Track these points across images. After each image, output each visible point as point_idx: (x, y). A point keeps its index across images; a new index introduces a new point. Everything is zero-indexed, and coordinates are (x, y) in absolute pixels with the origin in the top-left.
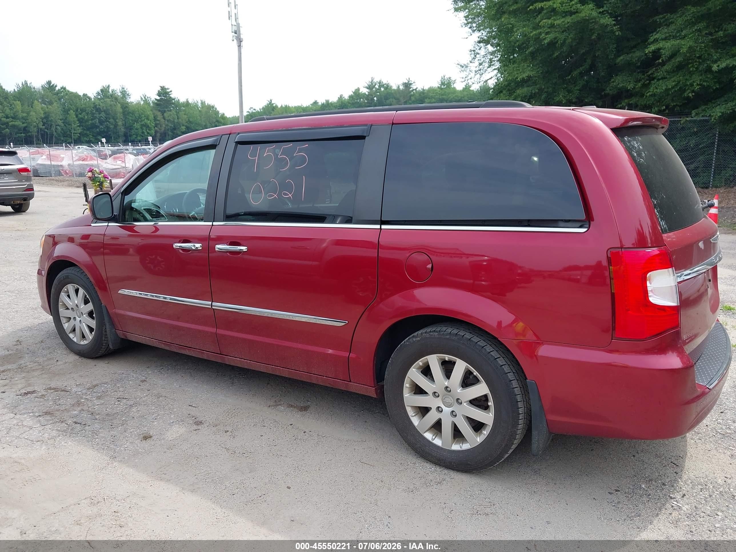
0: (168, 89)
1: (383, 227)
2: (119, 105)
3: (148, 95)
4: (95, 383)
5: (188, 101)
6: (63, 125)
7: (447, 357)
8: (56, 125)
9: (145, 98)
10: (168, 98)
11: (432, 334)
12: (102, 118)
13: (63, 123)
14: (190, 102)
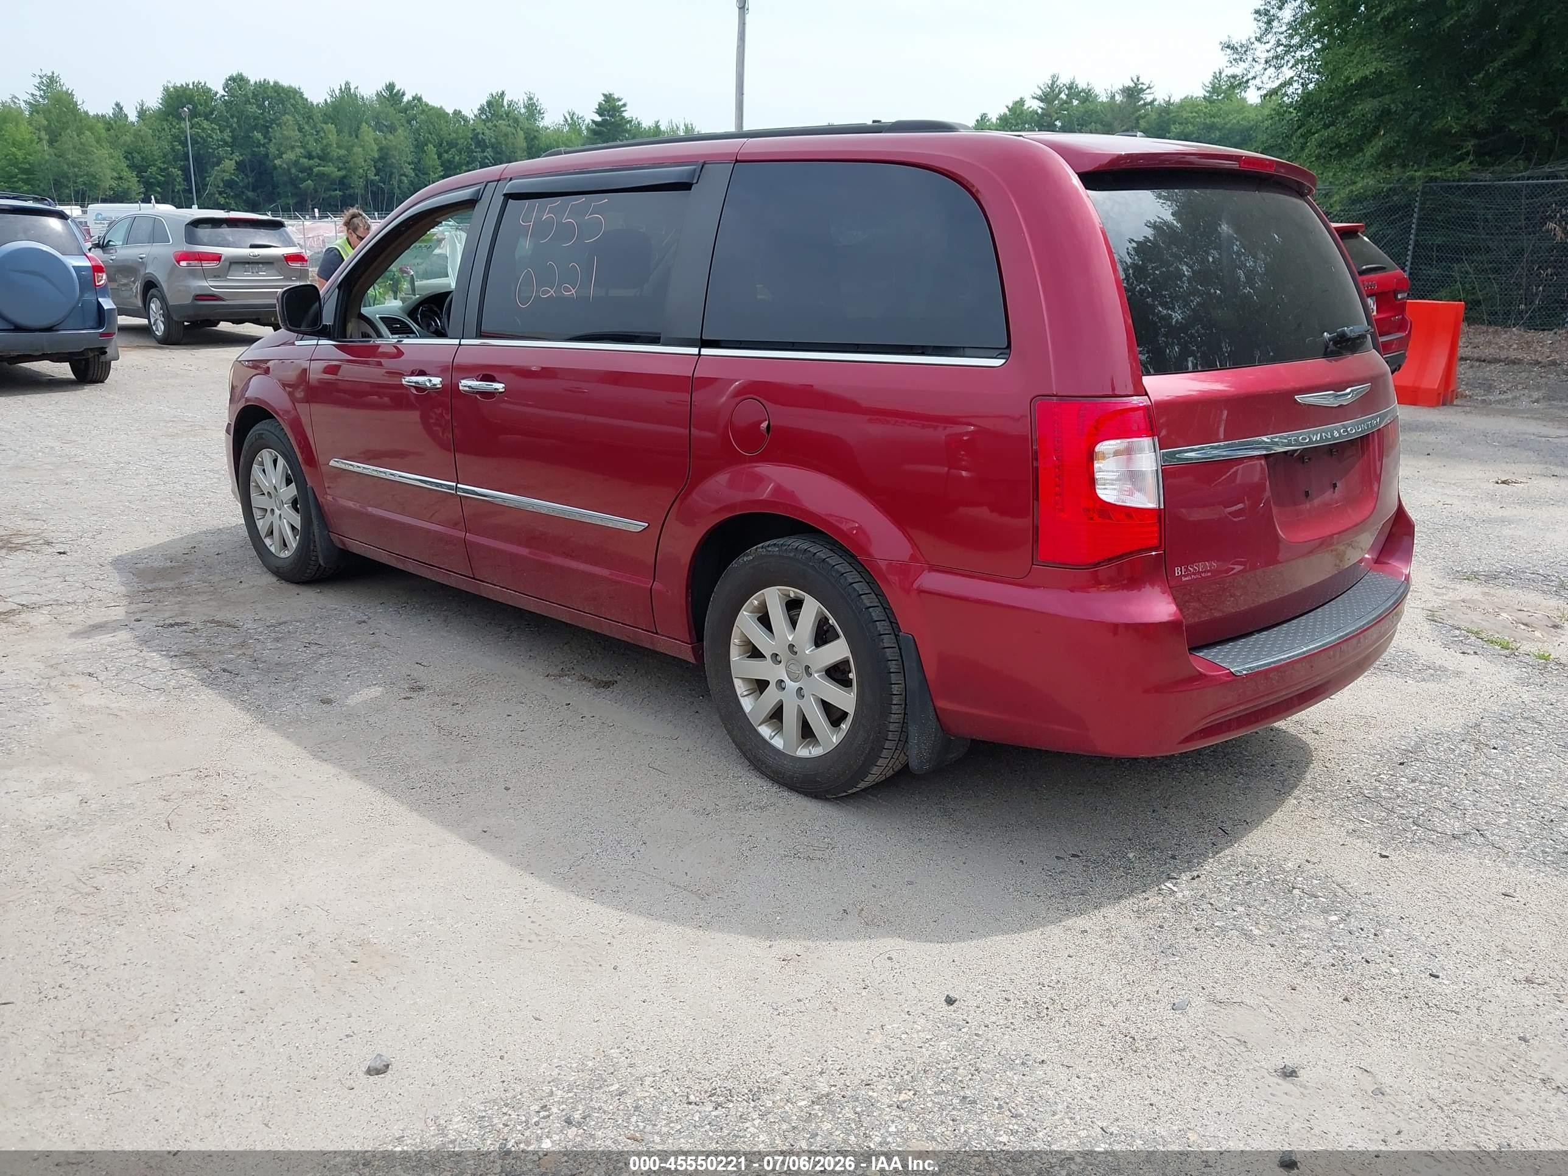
0: (619, 100)
1: (704, 351)
2: (521, 133)
3: (579, 112)
4: (283, 620)
5: (657, 127)
6: (413, 175)
7: (793, 592)
8: (402, 175)
9: (572, 118)
10: (618, 119)
11: (769, 549)
12: (487, 161)
13: (414, 170)
14: (663, 128)
